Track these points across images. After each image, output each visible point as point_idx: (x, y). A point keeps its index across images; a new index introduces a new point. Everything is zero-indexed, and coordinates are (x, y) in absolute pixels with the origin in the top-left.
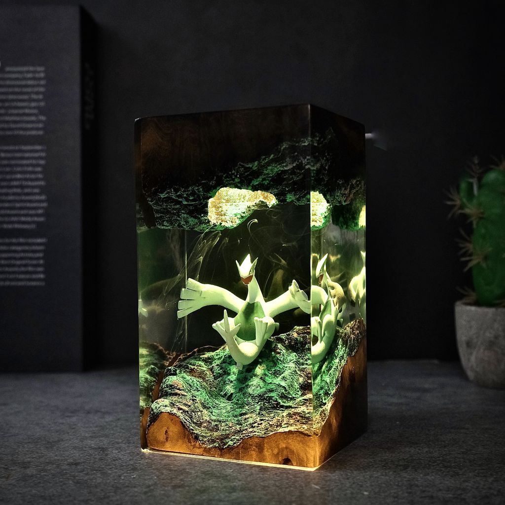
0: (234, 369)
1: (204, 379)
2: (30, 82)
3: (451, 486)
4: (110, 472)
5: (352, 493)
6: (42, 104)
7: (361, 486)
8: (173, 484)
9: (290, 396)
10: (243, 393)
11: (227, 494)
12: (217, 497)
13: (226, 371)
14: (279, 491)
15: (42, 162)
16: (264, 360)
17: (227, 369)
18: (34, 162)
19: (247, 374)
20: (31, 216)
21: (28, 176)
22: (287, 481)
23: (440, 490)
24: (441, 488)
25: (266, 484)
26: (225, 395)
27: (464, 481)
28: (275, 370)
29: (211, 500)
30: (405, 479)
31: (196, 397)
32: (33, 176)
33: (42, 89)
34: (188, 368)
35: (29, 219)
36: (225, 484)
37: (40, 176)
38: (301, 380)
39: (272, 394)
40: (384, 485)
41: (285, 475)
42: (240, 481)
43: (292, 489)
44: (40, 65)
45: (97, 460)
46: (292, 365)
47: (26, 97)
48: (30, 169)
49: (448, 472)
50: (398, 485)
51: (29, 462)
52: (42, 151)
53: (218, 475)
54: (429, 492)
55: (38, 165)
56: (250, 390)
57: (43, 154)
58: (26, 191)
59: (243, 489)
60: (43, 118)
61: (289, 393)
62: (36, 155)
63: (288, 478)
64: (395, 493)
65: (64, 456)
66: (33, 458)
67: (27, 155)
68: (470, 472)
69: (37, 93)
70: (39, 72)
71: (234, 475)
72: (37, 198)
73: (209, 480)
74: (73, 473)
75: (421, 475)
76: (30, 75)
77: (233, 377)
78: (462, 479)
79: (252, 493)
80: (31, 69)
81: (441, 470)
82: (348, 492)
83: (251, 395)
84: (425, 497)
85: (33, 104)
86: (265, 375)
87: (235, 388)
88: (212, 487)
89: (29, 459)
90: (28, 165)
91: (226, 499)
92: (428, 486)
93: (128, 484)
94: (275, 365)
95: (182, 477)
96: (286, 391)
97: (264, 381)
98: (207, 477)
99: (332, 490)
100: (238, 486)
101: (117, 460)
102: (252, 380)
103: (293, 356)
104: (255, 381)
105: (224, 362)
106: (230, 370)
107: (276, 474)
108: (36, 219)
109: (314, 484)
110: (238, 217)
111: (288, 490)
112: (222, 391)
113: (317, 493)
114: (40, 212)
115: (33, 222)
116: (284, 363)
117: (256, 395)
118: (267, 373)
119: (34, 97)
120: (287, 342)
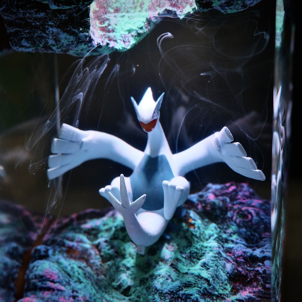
0: (130, 249)
1: (87, 261)
9: (216, 293)
10: (147, 288)
13: (119, 251)
16: (174, 235)
17: (119, 248)
19: (150, 257)
26: (120, 286)
28: (190, 253)
31: (77, 292)
34: (63, 245)
38: (229, 267)
39: (189, 291)
46: (213, 243)
61: (214, 288)
77: (130, 262)
83: (158, 290)
86: (177, 259)
87: (134, 279)
94: (190, 244)
96: (209, 285)
97: (176, 269)
102: (158, 267)
103: (213, 229)
104: (163, 270)
105: (115, 237)
106: (124, 250)
110: (133, 34)
112: (114, 281)
116: (202, 240)
117: (166, 291)
118: (179, 257)
120: (200, 207)
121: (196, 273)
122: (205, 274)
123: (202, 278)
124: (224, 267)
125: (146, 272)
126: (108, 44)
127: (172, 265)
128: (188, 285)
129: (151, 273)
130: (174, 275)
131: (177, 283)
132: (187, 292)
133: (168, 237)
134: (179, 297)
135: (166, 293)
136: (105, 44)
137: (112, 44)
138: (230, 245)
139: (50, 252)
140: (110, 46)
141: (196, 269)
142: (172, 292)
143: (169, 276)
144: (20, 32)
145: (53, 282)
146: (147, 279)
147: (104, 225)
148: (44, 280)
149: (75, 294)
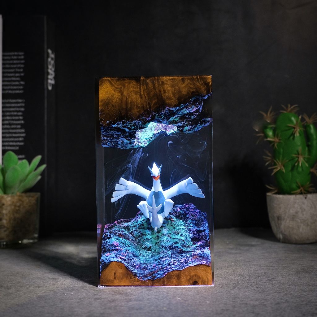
2: (15, 62)
3: (259, 298)
4: (58, 291)
5: (200, 302)
6: (22, 74)
7: (206, 298)
8: (95, 298)
11: (126, 303)
12: (120, 305)
14: (157, 301)
15: (22, 109)
18: (17, 109)
20: (16, 142)
21: (14, 118)
22: (162, 296)
23: (252, 300)
24: (253, 299)
25: (150, 298)
27: (267, 295)
29: (116, 306)
30: (232, 295)
32: (17, 118)
33: (22, 66)
35: (14, 144)
36: (125, 298)
37: (21, 118)
40: (219, 298)
41: (162, 293)
42: (134, 295)
43: (165, 300)
44: (21, 52)
45: (51, 285)
47: (13, 70)
48: (15, 113)
49: (258, 290)
50: (227, 298)
51: (11, 286)
52: (22, 102)
53: (122, 292)
54: (245, 301)
55: (19, 111)
57: (23, 105)
58: (13, 127)
59: (136, 300)
60: (23, 83)
62: (19, 105)
63: (163, 294)
64: (225, 302)
65: (32, 282)
66: (13, 284)
67: (13, 105)
68: (271, 290)
69: (19, 68)
70: (20, 55)
71: (132, 292)
72: (19, 131)
73: (116, 295)
74: (36, 292)
75: (242, 292)
76: (15, 57)
78: (266, 294)
79: (141, 302)
80: (16, 53)
81: (254, 289)
82: (197, 301)
84: (242, 304)
85: (17, 75)
88: (118, 299)
89: (11, 285)
90: (14, 111)
91: (125, 306)
92: (245, 298)
93: (69, 297)
95: (101, 294)
98: (115, 294)
99: (188, 300)
100: (134, 298)
101: (63, 285)
107: (156, 292)
108: (18, 144)
109: (178, 297)
110: (148, 140)
111: (162, 300)
113: (179, 302)
114: (21, 139)
115: (17, 146)
119: (18, 70)
121: (179, 238)
122: (182, 238)
123: (181, 239)
127: (168, 236)
128: (176, 243)
130: (170, 239)
131: (172, 243)
132: (176, 246)
134: (173, 248)
135: (167, 247)
139: (112, 236)
141: (179, 236)
144: (108, 139)
147: (132, 224)
149: (128, 251)
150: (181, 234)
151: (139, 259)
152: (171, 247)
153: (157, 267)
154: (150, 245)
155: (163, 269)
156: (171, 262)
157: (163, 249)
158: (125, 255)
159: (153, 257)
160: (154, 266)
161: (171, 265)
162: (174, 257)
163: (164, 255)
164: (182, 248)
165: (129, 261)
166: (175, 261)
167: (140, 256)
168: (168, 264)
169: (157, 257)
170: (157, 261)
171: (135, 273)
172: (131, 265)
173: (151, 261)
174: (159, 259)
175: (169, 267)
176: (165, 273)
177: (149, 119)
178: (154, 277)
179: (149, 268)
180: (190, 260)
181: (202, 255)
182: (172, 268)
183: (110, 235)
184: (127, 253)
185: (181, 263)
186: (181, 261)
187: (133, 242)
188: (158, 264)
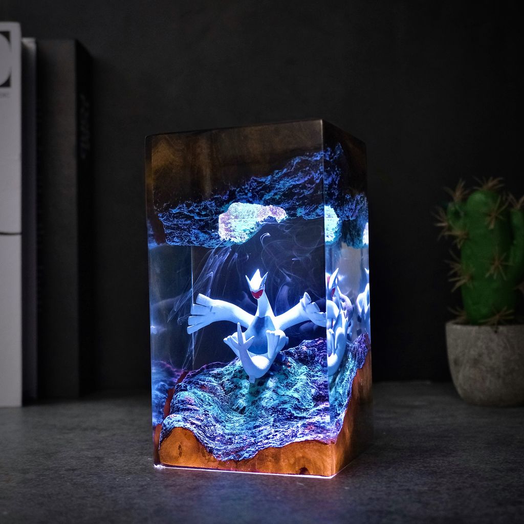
10: (256, 407)
26: (238, 408)
31: (208, 412)
56: (263, 403)
87: (248, 402)
112: (234, 405)
117: (269, 407)
121: (290, 395)
122: (296, 395)
123: (294, 397)
124: (310, 391)
125: (256, 397)
126: (230, 239)
128: (284, 403)
129: (259, 397)
130: (275, 396)
131: (277, 402)
132: (283, 407)
133: (272, 373)
134: (278, 411)
135: (270, 409)
136: (228, 239)
137: (233, 239)
138: (316, 378)
140: (232, 240)
141: (291, 392)
142: (273, 408)
143: (272, 397)
145: (191, 404)
146: (257, 401)
148: (185, 404)
149: (207, 412)
150: (296, 389)
151: (224, 427)
152: (275, 410)
153: (248, 440)
154: (244, 405)
155: (257, 443)
156: (270, 434)
157: (263, 411)
158: (202, 418)
159: (245, 423)
160: (245, 438)
161: (270, 438)
162: (277, 426)
163: (262, 422)
164: (293, 412)
165: (206, 428)
166: (277, 433)
167: (227, 421)
168: (265, 436)
169: (252, 424)
170: (250, 431)
171: (211, 447)
172: (208, 435)
173: (242, 430)
174: (255, 427)
175: (266, 441)
176: (256, 450)
177: (225, 198)
178: (240, 457)
179: (237, 441)
180: (300, 432)
181: (322, 425)
182: (270, 443)
183: (187, 386)
184: (206, 415)
185: (286, 436)
186: (286, 434)
187: (221, 399)
188: (251, 436)
